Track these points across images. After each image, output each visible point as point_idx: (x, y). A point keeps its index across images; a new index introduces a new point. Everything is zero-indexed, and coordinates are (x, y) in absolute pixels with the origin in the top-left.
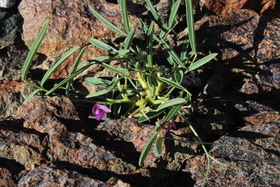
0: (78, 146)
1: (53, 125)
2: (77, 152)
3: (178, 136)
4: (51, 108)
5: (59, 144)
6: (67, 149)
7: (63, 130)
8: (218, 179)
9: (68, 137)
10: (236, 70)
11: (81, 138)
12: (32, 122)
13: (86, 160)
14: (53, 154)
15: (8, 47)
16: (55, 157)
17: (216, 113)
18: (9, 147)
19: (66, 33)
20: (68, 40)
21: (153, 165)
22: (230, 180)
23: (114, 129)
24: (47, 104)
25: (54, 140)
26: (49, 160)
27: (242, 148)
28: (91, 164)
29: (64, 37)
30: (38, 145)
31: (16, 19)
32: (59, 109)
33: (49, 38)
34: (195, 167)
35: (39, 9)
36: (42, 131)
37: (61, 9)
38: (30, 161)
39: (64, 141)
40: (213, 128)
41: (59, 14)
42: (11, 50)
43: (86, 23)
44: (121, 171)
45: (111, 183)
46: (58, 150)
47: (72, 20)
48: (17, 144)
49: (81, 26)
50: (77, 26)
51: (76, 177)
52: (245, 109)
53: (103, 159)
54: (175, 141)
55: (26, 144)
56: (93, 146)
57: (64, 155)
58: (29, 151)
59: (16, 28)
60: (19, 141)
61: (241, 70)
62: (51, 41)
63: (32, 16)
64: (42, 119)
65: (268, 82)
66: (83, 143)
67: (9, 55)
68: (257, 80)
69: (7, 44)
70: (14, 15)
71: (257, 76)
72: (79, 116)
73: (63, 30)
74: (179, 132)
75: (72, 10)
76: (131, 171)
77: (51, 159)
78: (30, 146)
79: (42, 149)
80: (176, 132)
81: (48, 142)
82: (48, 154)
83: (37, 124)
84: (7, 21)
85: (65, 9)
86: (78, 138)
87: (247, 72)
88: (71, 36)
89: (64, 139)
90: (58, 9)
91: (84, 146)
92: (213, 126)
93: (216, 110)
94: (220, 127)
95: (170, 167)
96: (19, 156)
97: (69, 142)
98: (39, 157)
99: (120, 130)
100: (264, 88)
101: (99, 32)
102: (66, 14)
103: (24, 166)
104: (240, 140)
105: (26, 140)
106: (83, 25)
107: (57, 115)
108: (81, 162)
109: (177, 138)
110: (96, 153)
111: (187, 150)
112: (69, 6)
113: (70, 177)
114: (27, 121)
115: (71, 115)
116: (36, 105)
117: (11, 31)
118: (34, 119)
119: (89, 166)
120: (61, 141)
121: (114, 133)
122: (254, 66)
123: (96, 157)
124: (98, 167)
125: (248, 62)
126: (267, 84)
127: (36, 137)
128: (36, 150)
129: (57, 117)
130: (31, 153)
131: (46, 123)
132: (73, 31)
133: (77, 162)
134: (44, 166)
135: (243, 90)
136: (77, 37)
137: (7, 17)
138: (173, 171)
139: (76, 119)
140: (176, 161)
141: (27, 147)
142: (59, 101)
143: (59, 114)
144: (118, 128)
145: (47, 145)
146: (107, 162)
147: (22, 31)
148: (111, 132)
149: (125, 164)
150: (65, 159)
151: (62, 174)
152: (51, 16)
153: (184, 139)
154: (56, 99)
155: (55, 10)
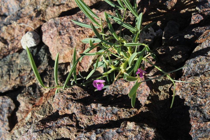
0: (95, 112)
1: (74, 106)
2: (96, 116)
3: (152, 76)
4: (69, 96)
5: (83, 116)
6: (89, 117)
7: (81, 107)
8: (198, 91)
9: (86, 109)
10: (183, 11)
11: (94, 106)
12: (62, 110)
13: (104, 118)
14: (83, 124)
15: (46, 69)
16: (84, 125)
17: (171, 49)
18: (56, 131)
19: (72, 43)
20: (75, 46)
21: (148, 102)
22: (207, 88)
23: (114, 91)
24: (65, 95)
25: (79, 115)
26: (82, 128)
27: (202, 63)
28: (108, 119)
29: (72, 47)
30: (71, 123)
31: (43, 49)
32: (74, 95)
33: (64, 51)
34: (178, 90)
35: (52, 36)
36: (70, 113)
37: (63, 30)
38: (71, 134)
39: (85, 113)
40: (176, 59)
41: (63, 34)
42: (49, 69)
43: (80, 31)
44: (129, 116)
45: (123, 126)
46: (85, 120)
47: (71, 33)
48: (59, 127)
49: (78, 34)
50: (76, 36)
51: (101, 132)
52: (192, 36)
53: (113, 113)
54: (152, 80)
55: (64, 125)
56: (103, 108)
57: (90, 122)
58: (67, 128)
59: (46, 54)
60: (59, 125)
61: (186, 9)
62: (66, 52)
63: (51, 43)
64: (67, 106)
65: (207, 8)
66: (97, 109)
67: (48, 73)
68: (198, 11)
69: (45, 67)
70: (42, 47)
71: (197, 8)
72: (88, 93)
73: (69, 42)
74: (151, 74)
75: (69, 27)
76: (135, 113)
77: (83, 127)
78: (67, 125)
79: (74, 124)
80: (149, 75)
81: (76, 118)
82: (80, 125)
83: (66, 110)
84: (40, 53)
85: (65, 29)
86: (93, 107)
87: (191, 8)
88: (76, 44)
89: (84, 112)
90: (61, 31)
91: (98, 110)
92: (175, 58)
93: (170, 47)
94: (180, 56)
95: (161, 98)
96: (64, 134)
97: (89, 112)
98: (75, 130)
99: (118, 89)
100: (206, 14)
101: (90, 32)
102: (67, 31)
103: (70, 138)
104: (198, 59)
105: (63, 123)
106: (79, 33)
107: (74, 99)
108: (101, 121)
109: (152, 78)
110: (107, 111)
111: (165, 82)
112: (66, 26)
113: (97, 134)
114: (60, 111)
115: (83, 95)
116: (60, 99)
117: (44, 58)
118: (63, 107)
119: (107, 121)
120: (83, 114)
121: (115, 93)
122: (192, 2)
123: (108, 114)
124: (113, 120)
125: (187, 1)
126: (207, 10)
127: (67, 118)
128: (71, 126)
129: (75, 100)
130: (69, 129)
131: (71, 106)
132: (75, 40)
133: (99, 122)
134: (80, 134)
135: (193, 22)
136: (79, 42)
137: (38, 51)
138: (165, 100)
139: (87, 96)
140: (163, 92)
141: (65, 127)
142: (72, 90)
143: (75, 98)
144: (115, 89)
145: (77, 120)
146: (116, 114)
147: (50, 54)
148: (113, 93)
149: (128, 110)
150: (92, 124)
151: (91, 134)
152: (59, 37)
153: (157, 76)
154: (69, 89)
155: (60, 32)
